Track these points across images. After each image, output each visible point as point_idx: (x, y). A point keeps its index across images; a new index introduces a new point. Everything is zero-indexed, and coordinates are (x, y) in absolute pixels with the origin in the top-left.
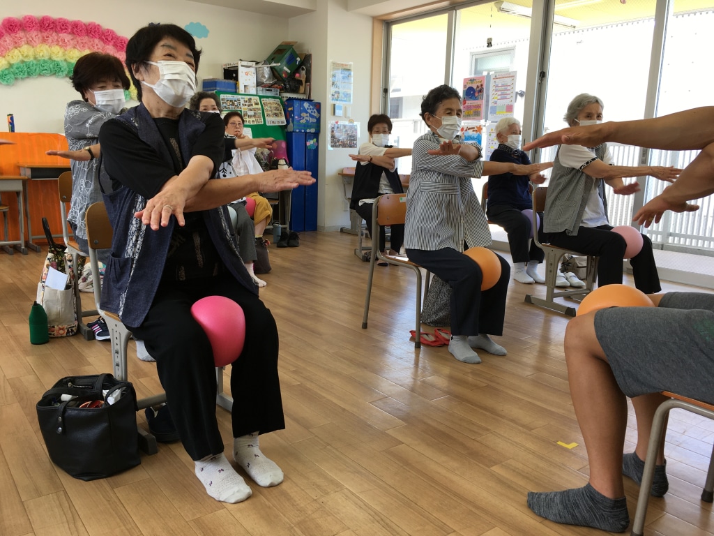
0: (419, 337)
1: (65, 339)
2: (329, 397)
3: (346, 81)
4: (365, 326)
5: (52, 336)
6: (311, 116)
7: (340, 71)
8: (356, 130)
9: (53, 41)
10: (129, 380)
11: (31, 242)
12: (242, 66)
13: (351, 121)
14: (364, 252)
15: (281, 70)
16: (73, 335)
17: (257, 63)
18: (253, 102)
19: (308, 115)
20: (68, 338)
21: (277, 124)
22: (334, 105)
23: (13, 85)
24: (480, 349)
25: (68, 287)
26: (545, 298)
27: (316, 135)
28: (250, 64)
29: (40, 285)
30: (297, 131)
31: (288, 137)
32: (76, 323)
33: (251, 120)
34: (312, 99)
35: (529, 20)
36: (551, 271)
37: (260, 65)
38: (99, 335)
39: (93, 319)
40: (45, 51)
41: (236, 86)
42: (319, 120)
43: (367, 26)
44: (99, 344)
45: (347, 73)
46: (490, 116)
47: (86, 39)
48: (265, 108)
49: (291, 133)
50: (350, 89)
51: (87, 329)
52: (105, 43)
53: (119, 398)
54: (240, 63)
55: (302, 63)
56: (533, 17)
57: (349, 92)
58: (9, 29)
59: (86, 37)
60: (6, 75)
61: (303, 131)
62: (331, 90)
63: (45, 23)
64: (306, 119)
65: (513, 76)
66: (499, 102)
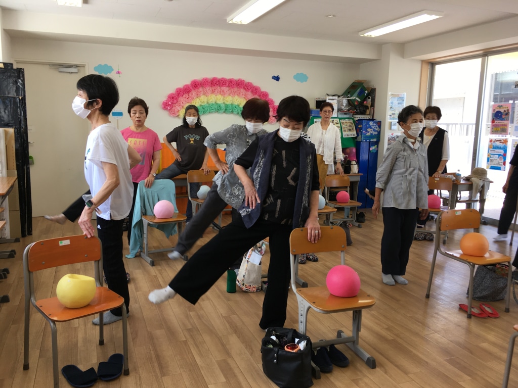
0: (471, 310)
3: (400, 105)
4: (428, 296)
6: (374, 130)
7: (396, 99)
15: (355, 100)
21: (350, 137)
22: (391, 122)
27: (377, 143)
30: (364, 141)
31: (358, 145)
34: (375, 118)
37: (340, 98)
42: (379, 133)
43: (418, 66)
45: (401, 100)
48: (343, 126)
49: (360, 142)
54: (328, 98)
55: (369, 94)
58: (195, 87)
59: (236, 88)
61: (368, 141)
62: (389, 113)
63: (214, 81)
64: (370, 132)
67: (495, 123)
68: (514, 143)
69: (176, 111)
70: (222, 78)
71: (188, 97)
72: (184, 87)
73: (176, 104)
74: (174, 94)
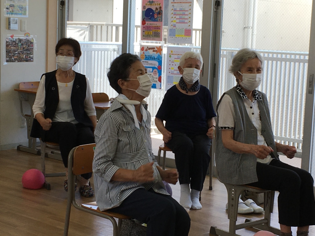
8: (32, 43)
13: (27, 35)
22: (9, 19)
36: (232, 206)
50: (26, 3)
57: (24, 5)
62: (5, 3)
65: (191, 3)
66: (177, 25)
67: (146, 25)
68: (170, 52)
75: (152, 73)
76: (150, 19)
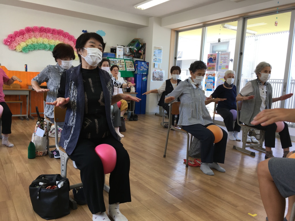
0: (188, 162)
1: (42, 157)
2: (149, 187)
3: (160, 54)
4: (165, 156)
5: (37, 155)
6: (145, 68)
7: (157, 50)
8: (163, 73)
9: (44, 36)
10: (67, 177)
11: (31, 115)
12: (118, 47)
13: (161, 70)
14: (164, 124)
15: (134, 49)
16: (45, 155)
17: (124, 46)
18: (122, 61)
19: (144, 67)
20: (43, 157)
21: (131, 71)
22: (154, 63)
23: (28, 53)
24: (213, 169)
25: (44, 136)
26: (241, 147)
27: (147, 75)
28: (121, 47)
29: (33, 134)
30: (139, 73)
31: (135, 76)
32: (47, 150)
33: (121, 69)
34: (145, 61)
35: (236, 32)
36: (244, 136)
37: (125, 47)
38: (55, 156)
39: (53, 149)
40: (41, 40)
41: (115, 55)
42: (148, 69)
43: (169, 33)
44: (55, 159)
45: (160, 51)
46: (219, 69)
47: (57, 36)
48: (126, 64)
49: (136, 74)
50: (161, 57)
51: (51, 153)
52: (65, 37)
53: (63, 185)
54: (117, 46)
55: (142, 47)
56: (238, 30)
57: (160, 58)
58: (28, 31)
59: (58, 35)
60: (25, 49)
61: (141, 73)
62: (153, 58)
63: (42, 29)
64: (143, 68)
65: (229, 54)
66: (222, 64)
67: (209, 65)
68: (219, 76)
69: (14, 46)
70: (48, 28)
71: (22, 38)
72: (20, 31)
73: (14, 41)
74: (12, 35)
75: (210, 85)
76: (211, 62)
